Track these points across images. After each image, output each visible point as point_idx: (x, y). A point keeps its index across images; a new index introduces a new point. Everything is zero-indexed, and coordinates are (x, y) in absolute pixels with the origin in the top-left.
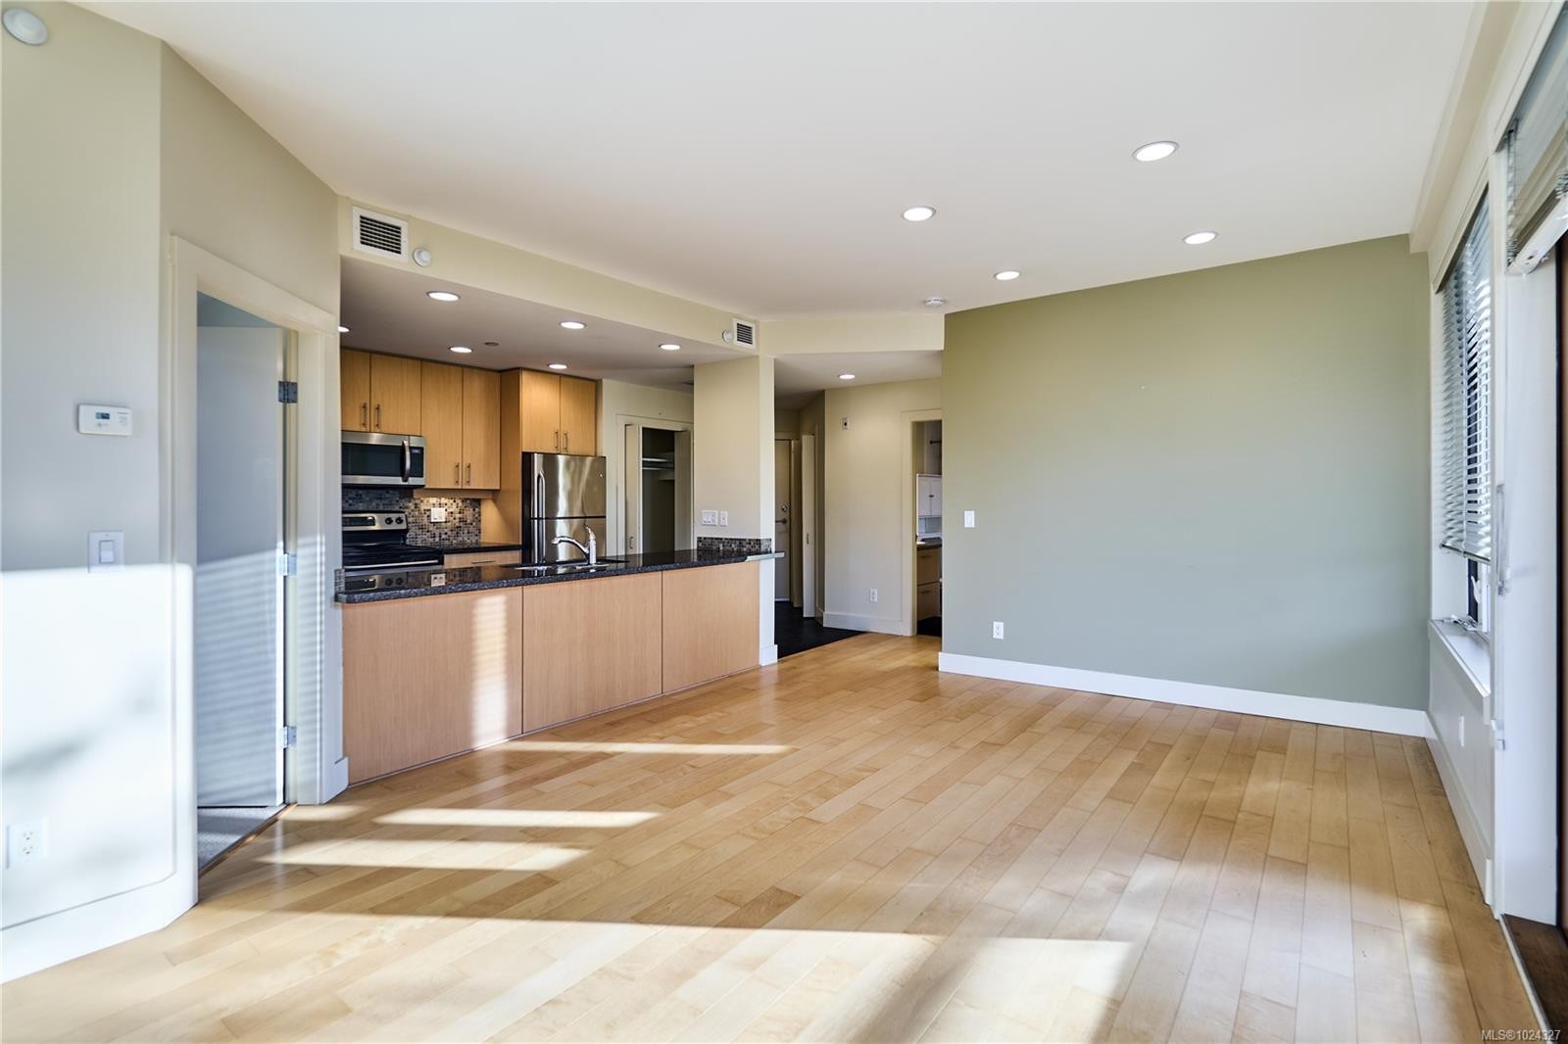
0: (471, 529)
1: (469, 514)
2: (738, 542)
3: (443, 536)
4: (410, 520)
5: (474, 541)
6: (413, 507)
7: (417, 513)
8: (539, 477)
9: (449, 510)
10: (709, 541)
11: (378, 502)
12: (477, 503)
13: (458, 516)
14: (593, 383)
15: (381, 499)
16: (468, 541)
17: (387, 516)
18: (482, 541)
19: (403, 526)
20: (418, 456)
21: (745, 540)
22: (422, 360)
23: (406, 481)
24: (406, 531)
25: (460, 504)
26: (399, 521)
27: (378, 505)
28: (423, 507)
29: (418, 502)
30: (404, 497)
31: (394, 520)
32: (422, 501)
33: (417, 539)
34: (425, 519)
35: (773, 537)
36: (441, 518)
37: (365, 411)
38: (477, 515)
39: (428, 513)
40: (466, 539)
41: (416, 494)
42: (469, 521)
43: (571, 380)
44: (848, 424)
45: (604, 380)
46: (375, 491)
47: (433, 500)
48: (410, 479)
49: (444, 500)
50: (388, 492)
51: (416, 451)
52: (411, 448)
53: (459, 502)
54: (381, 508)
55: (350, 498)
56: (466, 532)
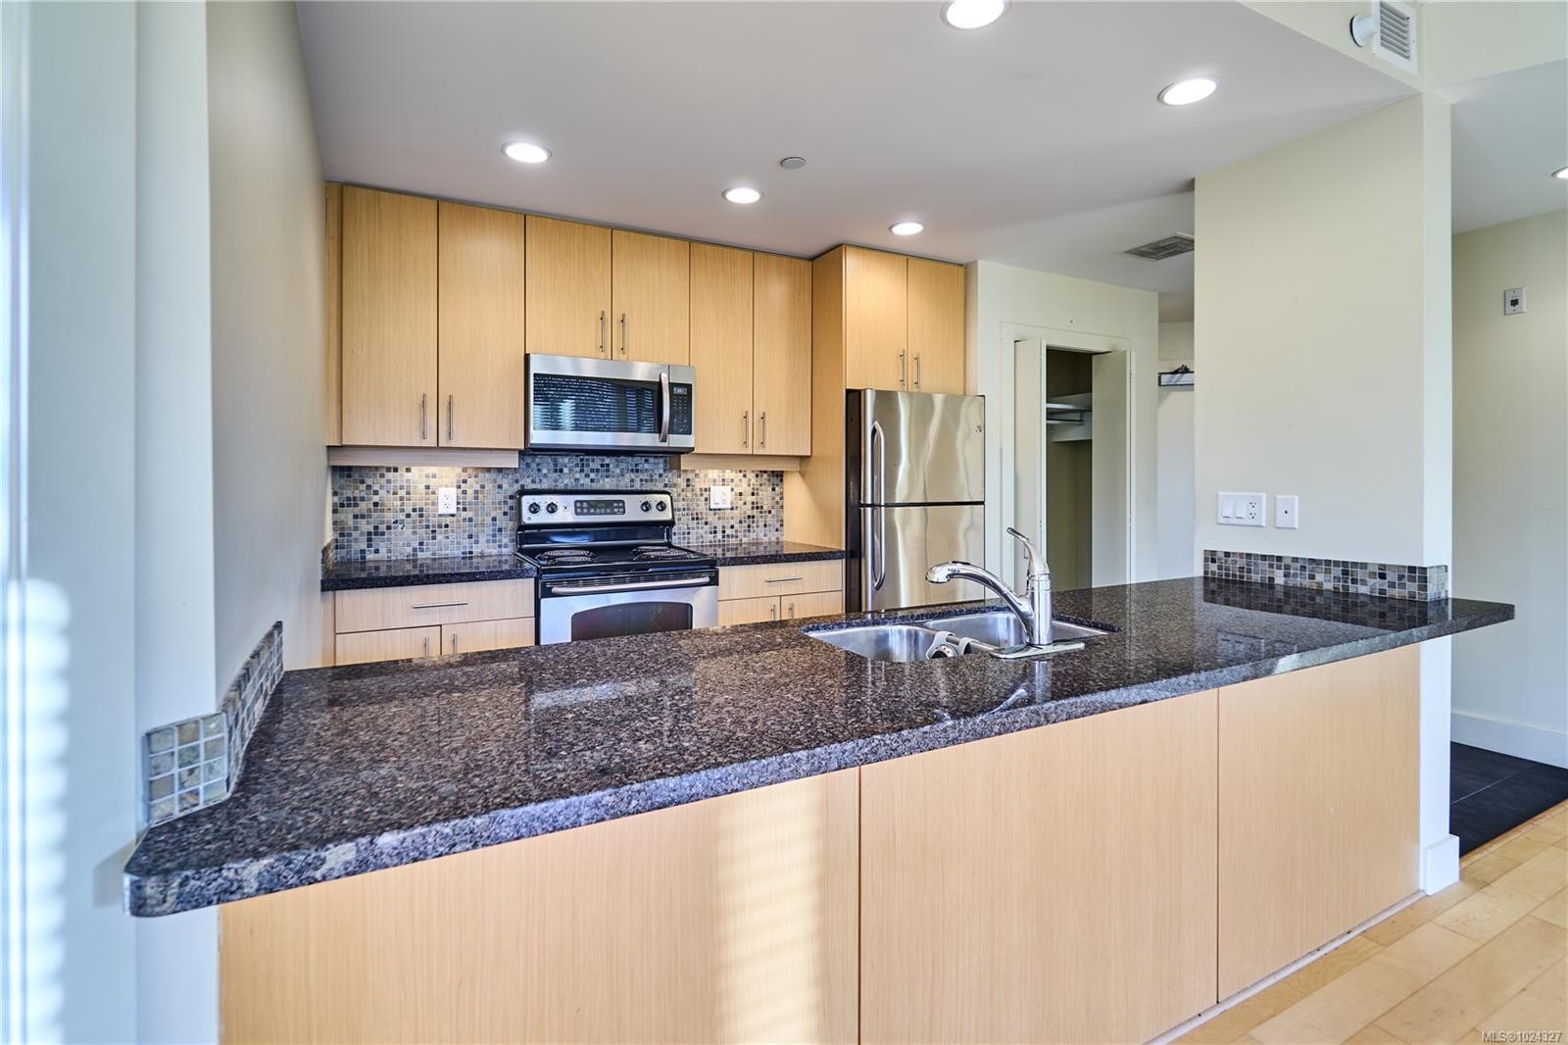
0: (770, 519)
1: (766, 496)
2: (1337, 571)
3: (729, 531)
4: (679, 505)
5: (773, 539)
6: (683, 484)
7: (689, 494)
8: (874, 431)
9: (738, 490)
10: (1243, 562)
11: (633, 475)
12: (779, 476)
13: (750, 499)
14: (961, 269)
15: (637, 471)
16: (766, 539)
17: (643, 498)
18: (784, 539)
19: (667, 516)
20: (684, 397)
21: (1364, 566)
22: (691, 241)
23: (664, 440)
24: (671, 523)
25: (753, 480)
26: (662, 506)
27: (632, 481)
28: (698, 484)
29: (690, 476)
30: (671, 469)
31: (654, 505)
32: (697, 475)
33: (690, 537)
34: (702, 503)
35: (1447, 559)
36: (724, 501)
37: (603, 323)
38: (777, 498)
39: (706, 495)
40: (761, 535)
41: (685, 462)
42: (765, 508)
43: (926, 263)
44: (1524, 304)
45: (980, 261)
46: (630, 459)
47: (714, 474)
48: (671, 437)
49: (729, 474)
50: (646, 461)
51: (680, 391)
52: (672, 386)
53: (751, 476)
54: (637, 486)
55: (592, 471)
56: (761, 524)
